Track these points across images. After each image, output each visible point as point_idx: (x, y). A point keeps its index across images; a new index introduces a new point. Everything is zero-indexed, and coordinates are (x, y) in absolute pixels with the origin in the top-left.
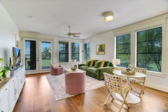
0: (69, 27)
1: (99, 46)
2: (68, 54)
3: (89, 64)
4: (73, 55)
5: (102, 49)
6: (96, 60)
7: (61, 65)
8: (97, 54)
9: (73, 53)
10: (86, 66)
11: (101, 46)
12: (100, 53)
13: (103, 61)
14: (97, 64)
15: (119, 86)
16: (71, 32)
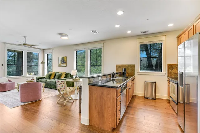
0: (25, 37)
1: (61, 58)
2: (22, 65)
3: (50, 76)
4: (29, 66)
5: (64, 61)
6: (58, 72)
7: (10, 80)
8: (59, 66)
9: (29, 64)
10: (46, 78)
11: (63, 58)
12: (62, 65)
13: (64, 73)
14: (58, 75)
15: (64, 87)
16: (26, 42)
